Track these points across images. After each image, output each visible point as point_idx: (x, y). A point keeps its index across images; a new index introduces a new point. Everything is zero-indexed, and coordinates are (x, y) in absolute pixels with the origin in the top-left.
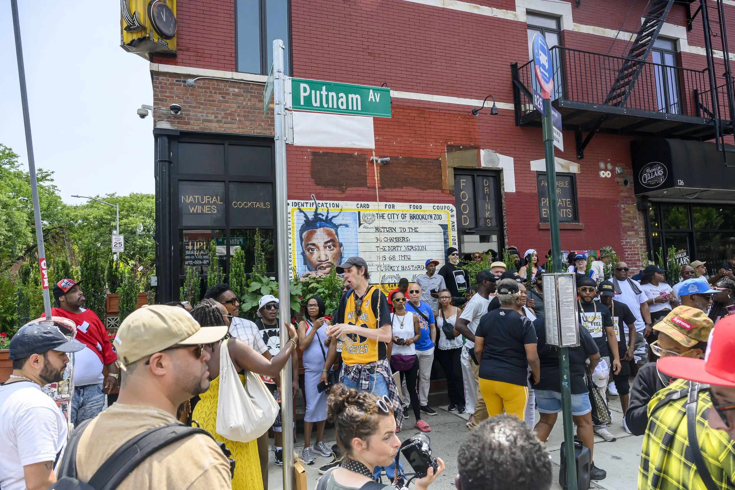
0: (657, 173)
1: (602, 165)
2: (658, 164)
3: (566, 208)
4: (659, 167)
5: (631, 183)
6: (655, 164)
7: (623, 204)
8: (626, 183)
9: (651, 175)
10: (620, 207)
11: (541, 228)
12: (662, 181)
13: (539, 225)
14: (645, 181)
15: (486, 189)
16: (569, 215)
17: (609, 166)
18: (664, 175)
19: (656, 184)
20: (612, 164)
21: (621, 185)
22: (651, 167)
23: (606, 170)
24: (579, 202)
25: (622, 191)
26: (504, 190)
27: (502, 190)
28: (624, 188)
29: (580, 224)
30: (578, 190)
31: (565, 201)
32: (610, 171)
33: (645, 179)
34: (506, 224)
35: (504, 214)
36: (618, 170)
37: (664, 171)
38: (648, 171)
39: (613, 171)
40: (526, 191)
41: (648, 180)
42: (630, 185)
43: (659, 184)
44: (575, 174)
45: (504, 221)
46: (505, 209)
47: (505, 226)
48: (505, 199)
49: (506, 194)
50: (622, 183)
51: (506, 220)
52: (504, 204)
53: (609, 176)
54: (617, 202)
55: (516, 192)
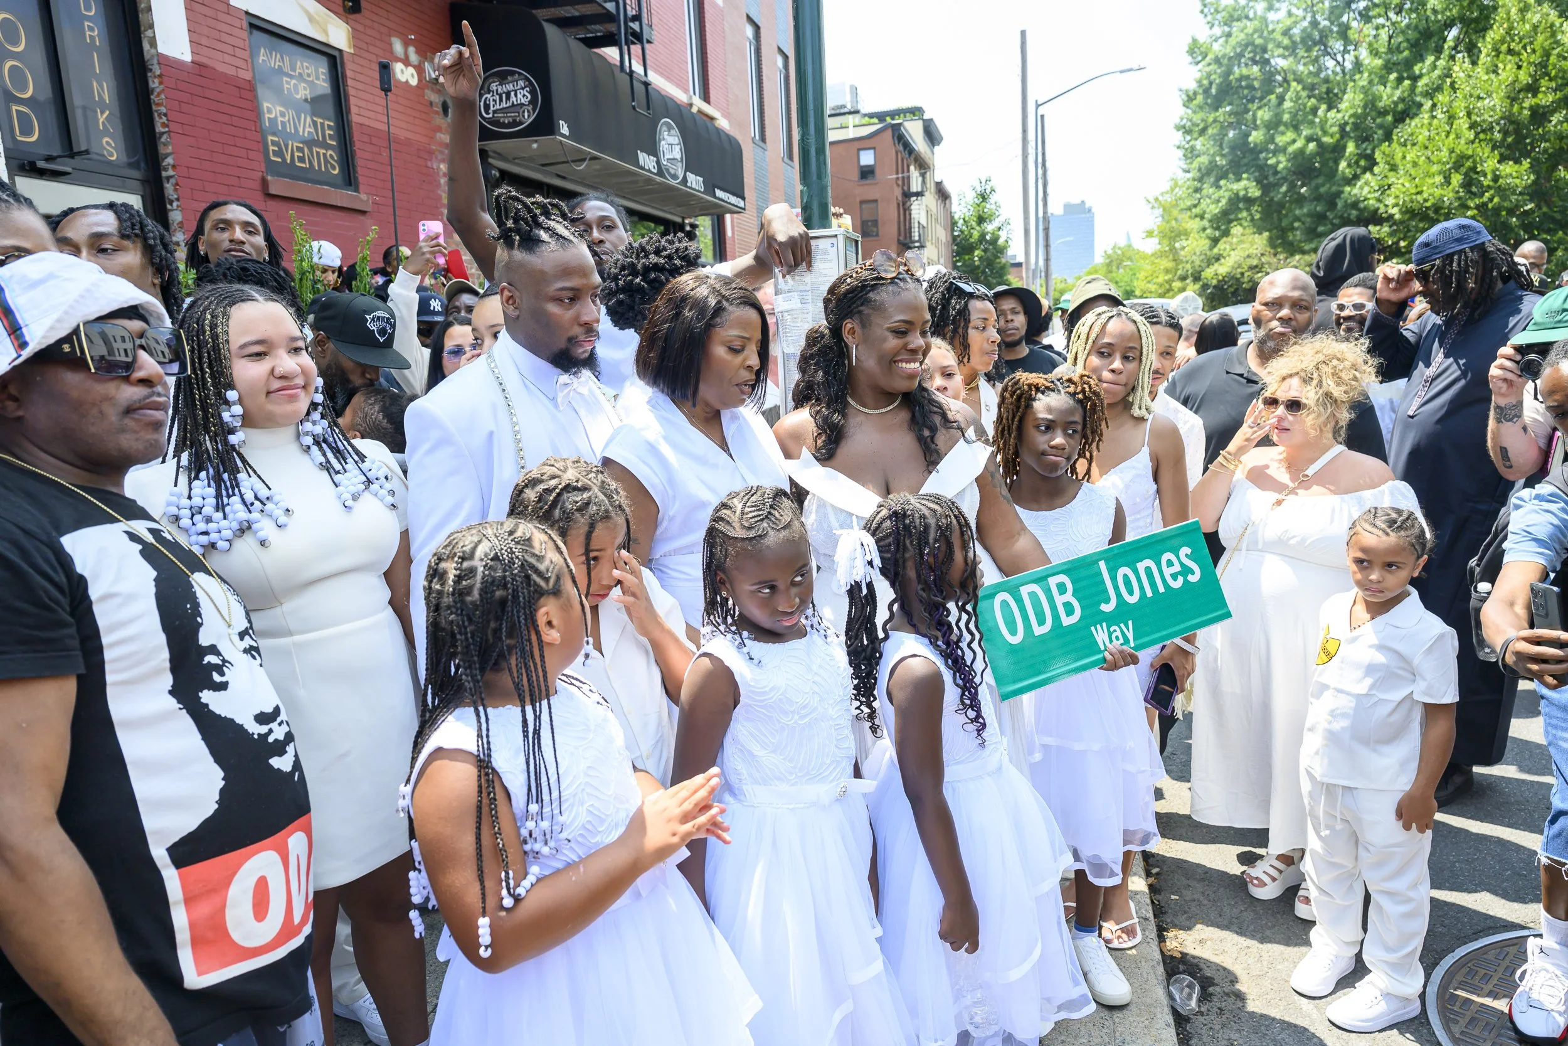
0: (516, 95)
1: (398, 47)
2: (520, 74)
3: (328, 147)
4: (521, 83)
6: (513, 73)
9: (501, 100)
10: (439, 167)
11: (273, 191)
12: (528, 118)
13: (264, 183)
14: (487, 113)
15: (91, 29)
16: (334, 168)
17: (414, 58)
18: (533, 102)
19: (515, 123)
20: (419, 51)
21: (437, 113)
22: (503, 78)
23: (406, 62)
24: (357, 136)
26: (153, 43)
27: (146, 46)
28: (439, 120)
29: (362, 198)
30: (352, 101)
31: (322, 124)
32: (415, 67)
33: (487, 107)
34: (170, 160)
35: (159, 129)
37: (533, 92)
38: (494, 86)
39: (420, 69)
40: (221, 68)
43: (521, 123)
44: (340, 51)
45: (162, 150)
46: (163, 110)
47: (166, 170)
48: (160, 76)
49: (164, 60)
50: (440, 109)
51: (170, 149)
52: (159, 95)
53: (414, 82)
54: (431, 153)
55: (192, 62)
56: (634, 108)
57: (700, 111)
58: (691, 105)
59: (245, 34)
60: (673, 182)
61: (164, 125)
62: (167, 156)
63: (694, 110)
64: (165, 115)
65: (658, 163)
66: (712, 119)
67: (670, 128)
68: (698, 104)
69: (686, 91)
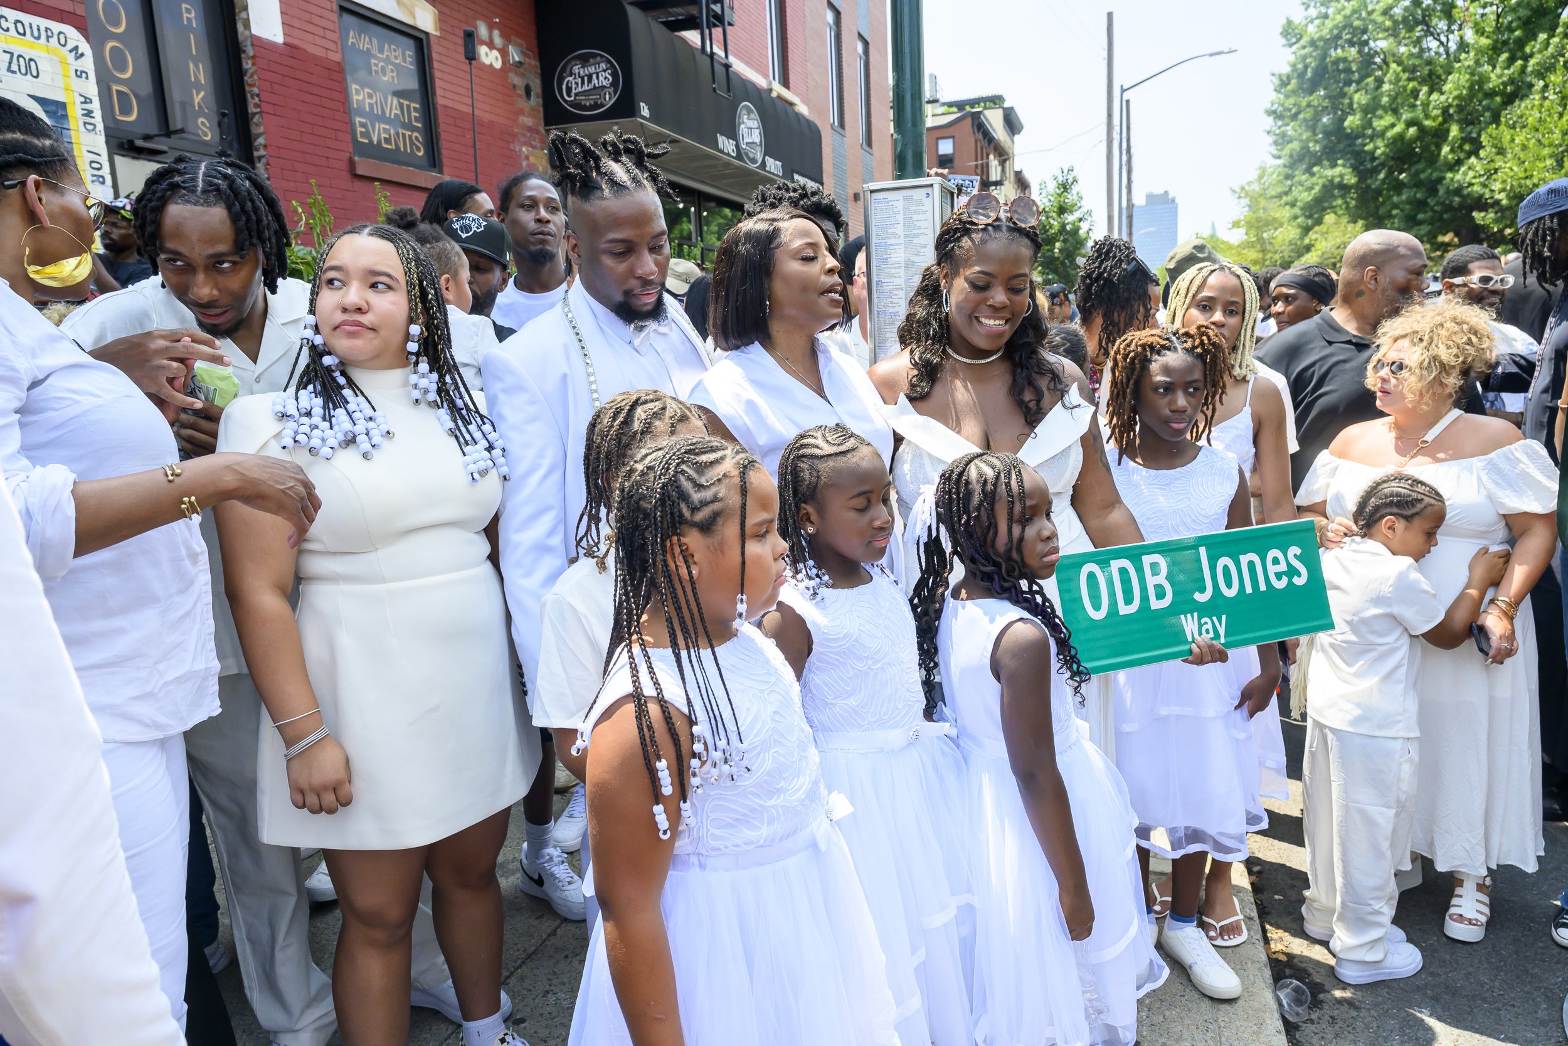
0: (598, 78)
1: (483, 30)
2: (602, 56)
3: (413, 129)
4: (603, 66)
5: (537, 96)
6: (595, 56)
7: (525, 144)
8: (528, 91)
9: (583, 83)
10: (521, 150)
11: (360, 172)
12: (609, 100)
13: (352, 164)
14: (569, 96)
15: (188, 11)
16: (419, 149)
17: (498, 40)
18: (615, 84)
19: (596, 106)
20: (503, 35)
21: (520, 96)
22: (585, 60)
23: (491, 45)
24: (442, 118)
25: (521, 112)
26: (247, 25)
27: (240, 27)
28: (522, 103)
30: (438, 83)
31: (408, 107)
32: (499, 50)
33: (569, 90)
34: (261, 140)
35: (252, 109)
36: (515, 55)
37: (614, 75)
38: (576, 69)
39: (504, 53)
40: (312, 50)
41: (576, 95)
42: (536, 101)
43: (602, 106)
44: (427, 34)
45: (255, 130)
46: (256, 90)
47: (257, 150)
48: (253, 57)
49: (258, 42)
50: (522, 92)
51: (261, 129)
52: (252, 76)
53: (498, 65)
54: (514, 136)
55: (284, 44)
56: (714, 90)
57: (779, 97)
58: (770, 90)
59: (335, 17)
60: (753, 166)
61: (256, 105)
62: (259, 135)
63: (774, 94)
64: (258, 95)
65: (737, 146)
66: (792, 104)
67: (749, 111)
68: (778, 89)
69: (766, 76)
